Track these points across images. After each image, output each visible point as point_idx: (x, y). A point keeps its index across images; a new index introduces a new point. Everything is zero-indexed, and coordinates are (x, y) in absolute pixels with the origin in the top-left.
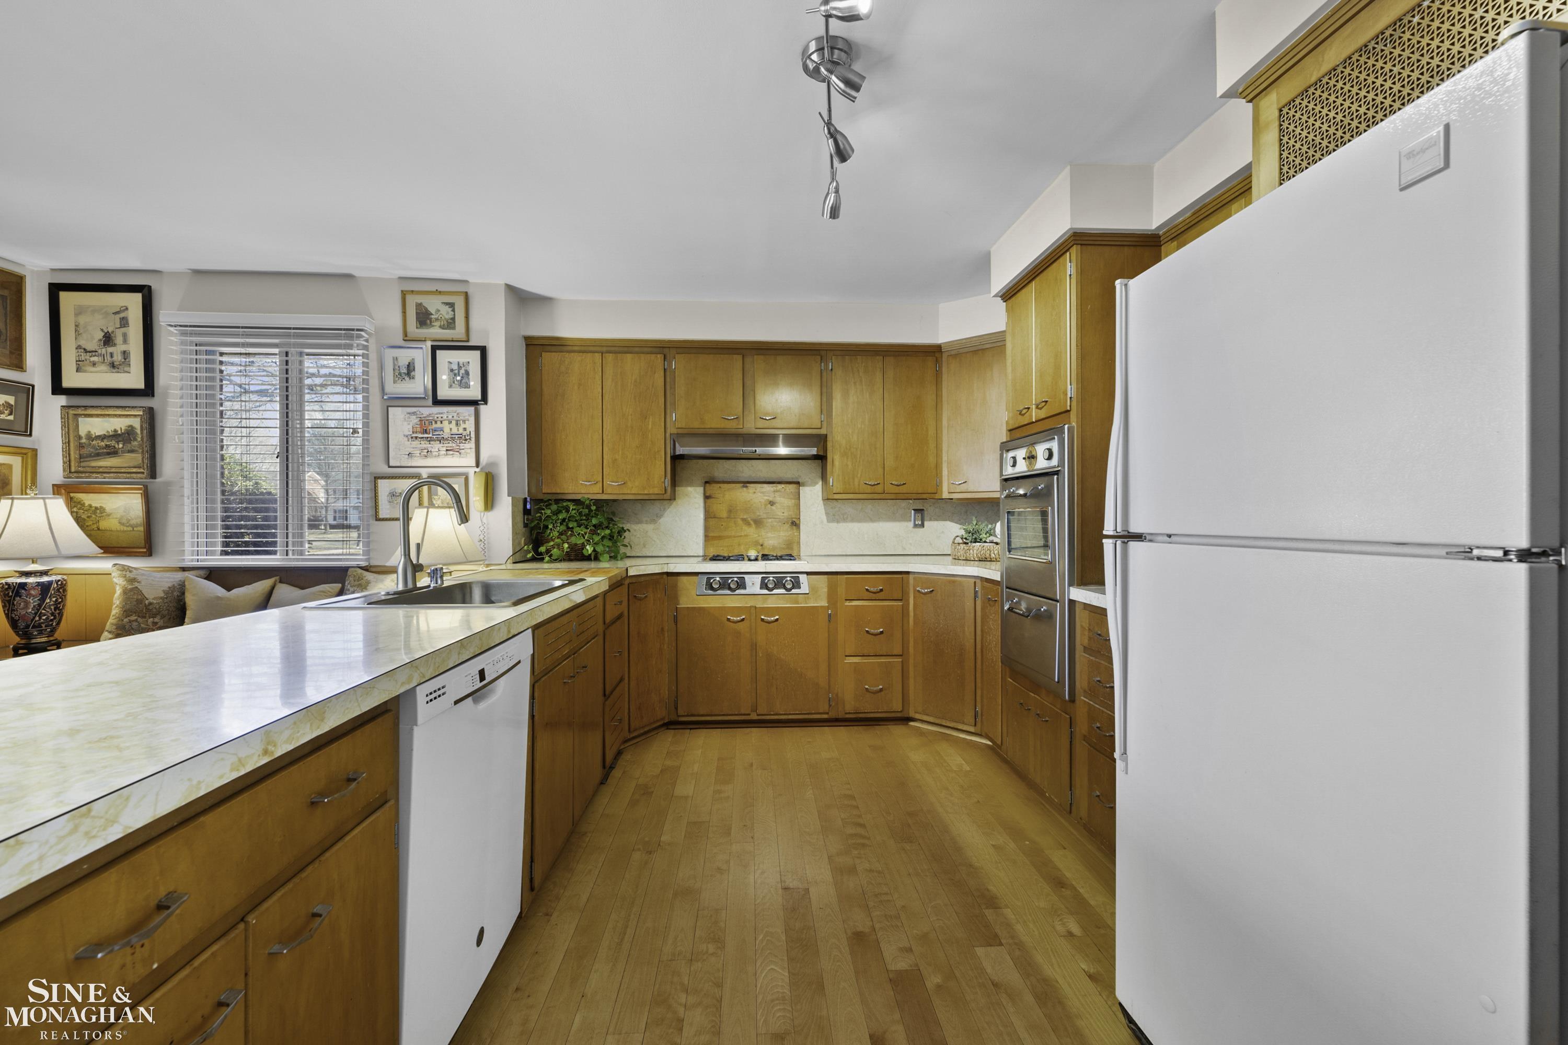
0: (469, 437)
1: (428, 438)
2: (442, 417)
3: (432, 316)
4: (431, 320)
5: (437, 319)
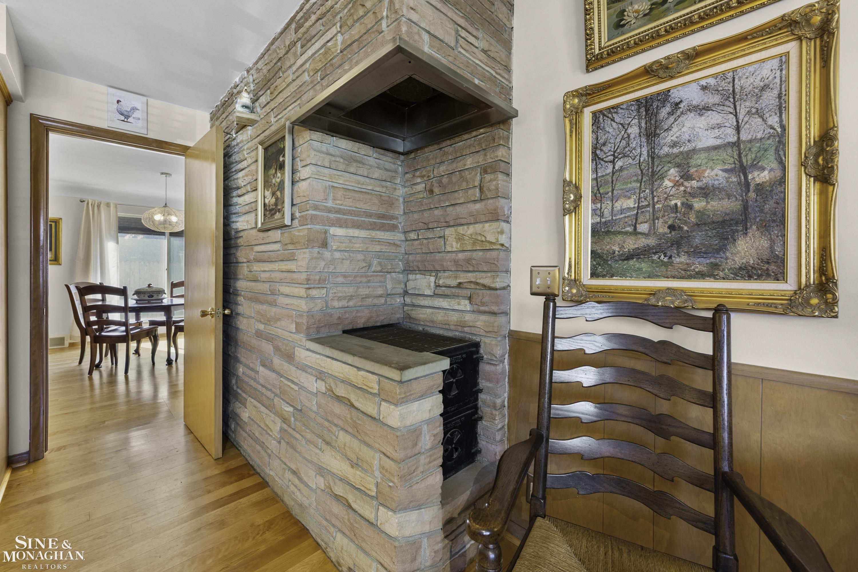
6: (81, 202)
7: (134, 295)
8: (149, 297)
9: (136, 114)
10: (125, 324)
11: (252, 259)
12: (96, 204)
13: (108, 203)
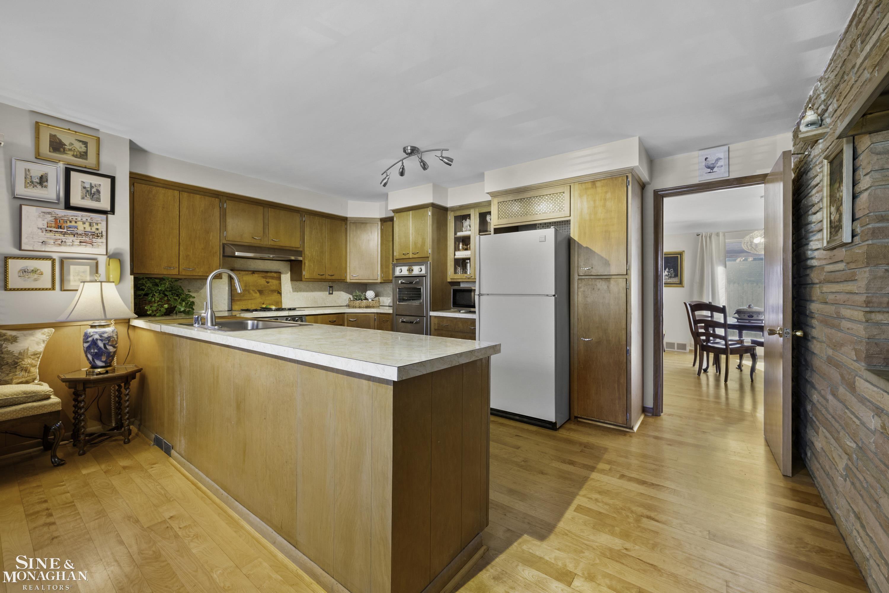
0: (101, 235)
1: (62, 232)
2: (76, 219)
3: (66, 147)
4: (64, 149)
5: (70, 150)
6: (698, 235)
7: (735, 314)
8: (749, 316)
9: (720, 163)
10: (724, 338)
11: (822, 279)
12: (708, 236)
13: (718, 233)
